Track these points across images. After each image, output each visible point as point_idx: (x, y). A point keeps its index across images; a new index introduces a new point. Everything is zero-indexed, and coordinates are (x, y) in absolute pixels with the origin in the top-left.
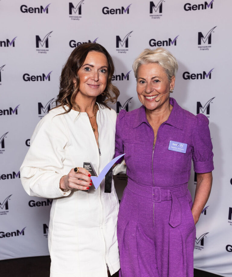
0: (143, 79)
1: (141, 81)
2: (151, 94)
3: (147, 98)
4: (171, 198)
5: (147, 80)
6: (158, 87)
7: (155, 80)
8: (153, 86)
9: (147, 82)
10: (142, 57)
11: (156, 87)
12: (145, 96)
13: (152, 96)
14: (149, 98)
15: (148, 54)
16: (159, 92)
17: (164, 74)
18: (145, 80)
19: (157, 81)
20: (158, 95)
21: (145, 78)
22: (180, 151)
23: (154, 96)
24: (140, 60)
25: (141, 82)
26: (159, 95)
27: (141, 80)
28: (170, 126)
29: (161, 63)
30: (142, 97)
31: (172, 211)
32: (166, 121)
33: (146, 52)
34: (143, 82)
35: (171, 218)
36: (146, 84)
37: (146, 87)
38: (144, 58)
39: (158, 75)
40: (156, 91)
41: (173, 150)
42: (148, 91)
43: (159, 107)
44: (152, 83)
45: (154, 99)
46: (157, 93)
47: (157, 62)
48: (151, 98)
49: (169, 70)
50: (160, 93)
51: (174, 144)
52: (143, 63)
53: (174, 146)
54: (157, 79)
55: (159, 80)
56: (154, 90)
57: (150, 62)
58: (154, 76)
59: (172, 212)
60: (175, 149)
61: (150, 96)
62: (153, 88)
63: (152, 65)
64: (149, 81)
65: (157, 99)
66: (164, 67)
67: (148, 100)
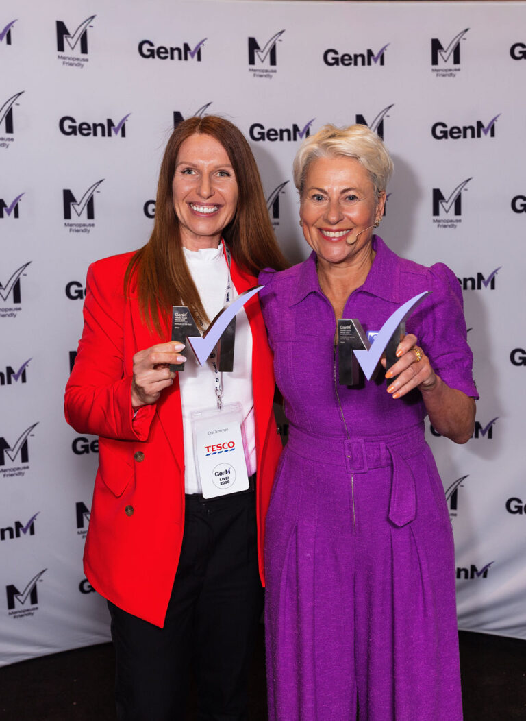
0: (322, 190)
1: (315, 196)
2: (335, 227)
3: (328, 233)
4: (389, 461)
5: (330, 194)
6: (352, 211)
7: (347, 197)
8: (343, 209)
9: (330, 200)
10: (323, 143)
11: (349, 212)
12: (320, 230)
13: (339, 230)
14: (332, 234)
15: (333, 136)
16: (353, 223)
17: (366, 183)
18: (325, 193)
19: (353, 198)
20: (351, 229)
21: (326, 188)
23: (343, 230)
24: (316, 147)
25: (316, 198)
26: (355, 229)
27: (317, 192)
28: (371, 298)
29: (363, 160)
30: (314, 231)
31: (393, 488)
32: (362, 287)
33: (328, 131)
34: (320, 198)
35: (392, 505)
36: (327, 202)
37: (329, 208)
38: (326, 146)
39: (357, 186)
40: (350, 219)
42: (333, 218)
43: (348, 259)
44: (342, 202)
45: (340, 239)
46: (349, 225)
47: (356, 158)
48: (337, 234)
49: (379, 175)
50: (356, 225)
52: (324, 156)
54: (352, 193)
55: (357, 195)
56: (346, 219)
57: (340, 154)
58: (346, 187)
59: (393, 492)
61: (335, 231)
62: (345, 213)
63: (344, 162)
64: (335, 197)
65: (351, 239)
66: (369, 168)
67: (328, 239)
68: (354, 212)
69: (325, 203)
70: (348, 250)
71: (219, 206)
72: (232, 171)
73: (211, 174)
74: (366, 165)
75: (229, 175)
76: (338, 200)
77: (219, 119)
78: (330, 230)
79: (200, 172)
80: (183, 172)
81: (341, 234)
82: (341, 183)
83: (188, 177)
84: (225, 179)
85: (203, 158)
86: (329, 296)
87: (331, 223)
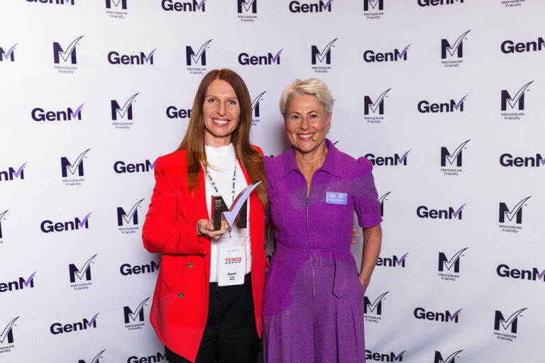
0: (298, 113)
1: (294, 116)
2: (306, 132)
3: (302, 136)
4: (333, 262)
5: (302, 114)
6: (314, 123)
7: (312, 116)
8: (309, 122)
9: (302, 118)
10: (296, 88)
12: (298, 134)
13: (308, 134)
14: (305, 136)
17: (321, 108)
18: (300, 114)
19: (314, 116)
20: (314, 133)
21: (300, 112)
22: (340, 203)
23: (310, 134)
24: (292, 90)
25: (294, 118)
26: (316, 133)
27: (295, 114)
29: (318, 95)
30: (295, 136)
32: (321, 168)
34: (296, 117)
35: (335, 286)
37: (302, 122)
38: (298, 89)
40: (314, 127)
42: (305, 127)
43: (314, 149)
45: (309, 138)
46: (314, 131)
47: (314, 94)
48: (308, 136)
50: (317, 131)
52: (297, 95)
54: (314, 113)
55: (317, 115)
56: (311, 127)
57: (307, 93)
58: (310, 110)
59: (336, 279)
61: (306, 134)
62: (311, 124)
63: (308, 96)
64: (305, 116)
65: (315, 138)
66: (322, 100)
67: (303, 139)
68: (316, 124)
69: (299, 120)
70: (314, 144)
71: (229, 121)
72: (237, 101)
73: (225, 102)
74: (320, 98)
75: (235, 103)
76: (307, 117)
77: (230, 71)
78: (304, 134)
79: (219, 101)
80: (209, 101)
81: (310, 136)
82: (308, 108)
83: (212, 105)
84: (233, 106)
85: (221, 93)
86: (302, 172)
87: (304, 130)
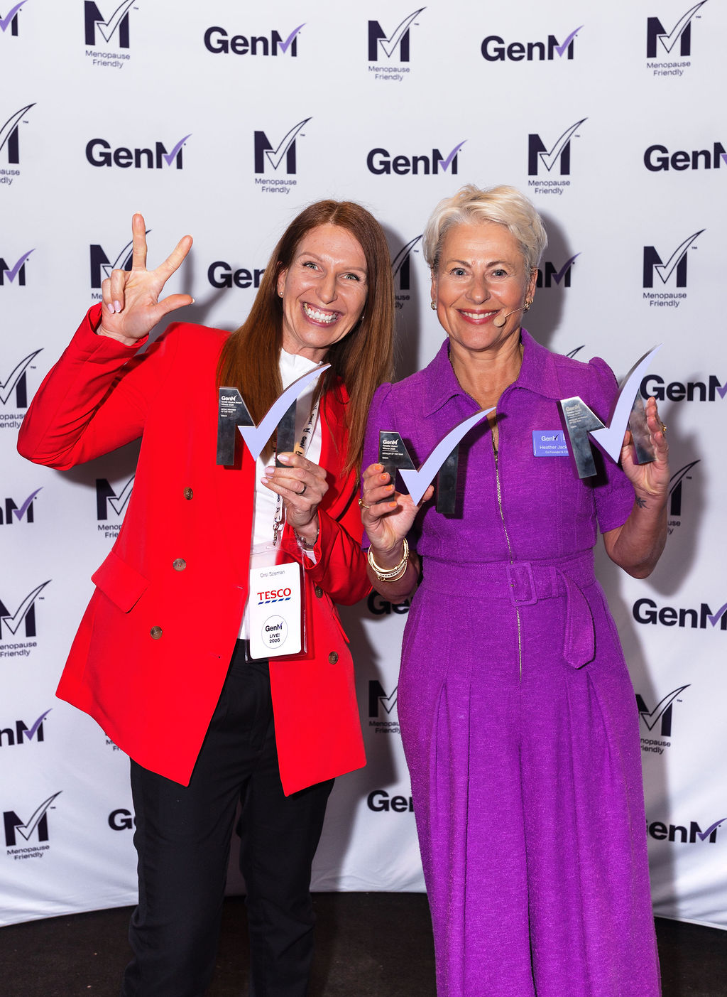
0: (464, 263)
1: (454, 270)
2: (478, 308)
4: (560, 590)
5: (474, 267)
6: (500, 288)
7: (495, 271)
8: (489, 285)
9: (473, 275)
10: (466, 206)
11: (497, 290)
12: (460, 311)
13: (484, 311)
14: (475, 316)
15: (474, 199)
16: (501, 303)
17: (515, 256)
18: (468, 266)
19: (500, 273)
21: (469, 261)
23: (488, 311)
24: (455, 210)
25: (455, 273)
26: (501, 310)
27: (458, 265)
29: (513, 228)
30: (453, 313)
31: (568, 622)
32: (516, 382)
33: (467, 193)
34: (460, 273)
35: (566, 641)
36: (470, 277)
37: (471, 284)
38: (469, 209)
39: (506, 259)
40: (497, 297)
41: (548, 453)
42: (478, 297)
43: (495, 345)
44: (488, 278)
45: (485, 321)
46: (497, 305)
47: (504, 224)
48: (482, 316)
49: (531, 247)
50: (505, 306)
51: (544, 439)
52: (466, 222)
53: (546, 443)
54: (499, 267)
55: (507, 271)
56: (492, 298)
57: (487, 220)
58: (493, 260)
59: (568, 625)
60: (554, 450)
61: (478, 313)
62: (491, 291)
64: (479, 272)
65: (498, 321)
66: (520, 238)
67: (470, 321)
68: (502, 290)
69: (466, 279)
70: (494, 335)
71: (339, 314)
74: (517, 233)
76: (484, 275)
78: (473, 312)
81: (486, 315)
82: (486, 255)
87: (475, 303)
